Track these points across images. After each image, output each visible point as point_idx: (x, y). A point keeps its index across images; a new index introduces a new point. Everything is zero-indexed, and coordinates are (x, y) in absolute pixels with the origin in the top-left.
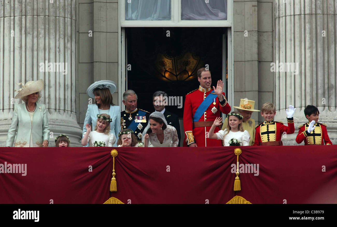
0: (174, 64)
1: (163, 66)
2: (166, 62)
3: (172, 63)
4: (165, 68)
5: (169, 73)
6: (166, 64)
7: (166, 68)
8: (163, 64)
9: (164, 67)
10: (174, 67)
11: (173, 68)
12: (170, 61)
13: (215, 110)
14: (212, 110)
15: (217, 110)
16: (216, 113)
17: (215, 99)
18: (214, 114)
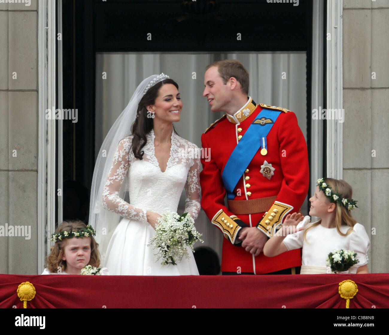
13: (269, 171)
14: (261, 171)
15: (273, 169)
16: (272, 176)
17: (263, 138)
18: (269, 179)
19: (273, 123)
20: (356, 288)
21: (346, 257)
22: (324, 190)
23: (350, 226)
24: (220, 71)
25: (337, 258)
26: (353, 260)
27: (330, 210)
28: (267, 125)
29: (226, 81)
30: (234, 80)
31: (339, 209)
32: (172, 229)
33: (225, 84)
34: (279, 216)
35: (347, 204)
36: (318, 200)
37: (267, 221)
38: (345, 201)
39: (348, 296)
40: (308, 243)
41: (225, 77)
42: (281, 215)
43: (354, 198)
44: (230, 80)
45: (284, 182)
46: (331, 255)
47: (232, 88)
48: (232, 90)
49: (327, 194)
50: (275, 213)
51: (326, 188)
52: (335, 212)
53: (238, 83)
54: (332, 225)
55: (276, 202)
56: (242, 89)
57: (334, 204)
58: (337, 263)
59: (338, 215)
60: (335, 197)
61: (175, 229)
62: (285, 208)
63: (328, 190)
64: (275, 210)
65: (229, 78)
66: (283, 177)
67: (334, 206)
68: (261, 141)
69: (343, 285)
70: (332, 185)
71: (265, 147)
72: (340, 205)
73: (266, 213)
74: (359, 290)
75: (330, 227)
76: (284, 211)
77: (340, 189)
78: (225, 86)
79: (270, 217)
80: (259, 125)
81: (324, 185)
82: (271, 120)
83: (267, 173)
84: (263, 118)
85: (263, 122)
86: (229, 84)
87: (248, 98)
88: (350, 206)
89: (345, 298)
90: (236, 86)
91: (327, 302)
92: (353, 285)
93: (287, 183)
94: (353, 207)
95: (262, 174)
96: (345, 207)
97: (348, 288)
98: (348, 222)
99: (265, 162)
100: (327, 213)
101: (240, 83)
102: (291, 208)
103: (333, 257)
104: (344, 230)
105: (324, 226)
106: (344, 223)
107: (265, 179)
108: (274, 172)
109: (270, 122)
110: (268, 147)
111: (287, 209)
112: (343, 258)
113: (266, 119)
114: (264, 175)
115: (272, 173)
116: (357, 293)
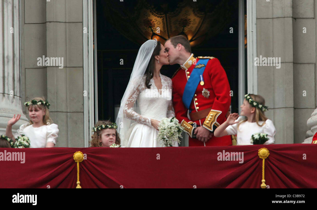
0: (165, 24)
1: (149, 28)
2: (153, 22)
3: (163, 22)
4: (152, 31)
5: (158, 37)
6: (154, 24)
7: (154, 30)
8: (150, 24)
9: (151, 29)
10: (166, 29)
11: (163, 30)
12: (159, 20)
13: (206, 94)
14: (203, 94)
15: (208, 92)
16: (209, 96)
17: (201, 76)
18: (208, 98)
19: (205, 66)
20: (268, 153)
21: (262, 136)
22: (248, 100)
23: (264, 121)
24: (172, 41)
25: (257, 137)
26: (266, 137)
27: (252, 112)
28: (202, 68)
29: (175, 46)
30: (180, 45)
31: (257, 111)
32: (169, 127)
33: (175, 48)
34: (214, 117)
35: (262, 108)
36: (245, 107)
37: (207, 122)
38: (260, 106)
39: (264, 157)
40: (240, 132)
41: (175, 44)
42: (215, 117)
43: (266, 105)
44: (178, 45)
45: (215, 99)
46: (253, 136)
47: (179, 49)
48: (180, 51)
49: (250, 102)
50: (212, 116)
51: (249, 99)
52: (255, 113)
53: (183, 47)
54: (254, 120)
55: (212, 110)
56: (186, 50)
57: (254, 108)
58: (256, 139)
59: (257, 114)
60: (255, 104)
61: (170, 127)
62: (217, 113)
63: (250, 100)
64: (211, 115)
65: (177, 45)
66: (215, 96)
67: (254, 109)
68: (200, 77)
69: (260, 151)
70: (253, 97)
71: (203, 80)
72: (258, 109)
73: (207, 117)
74: (270, 154)
75: (252, 122)
76: (216, 114)
77: (258, 100)
78: (175, 49)
79: (209, 119)
80: (198, 69)
81: (248, 97)
82: (204, 65)
83: (205, 95)
84: (200, 64)
85: (200, 66)
86: (177, 48)
87: (191, 54)
88: (264, 109)
89: (262, 158)
90: (182, 48)
91: (251, 161)
92: (267, 151)
93: (218, 99)
94: (265, 110)
95: (203, 96)
96: (261, 109)
97: (264, 152)
98: (263, 119)
99: (204, 89)
100: (251, 113)
101: (184, 47)
102: (220, 112)
103: (254, 136)
104: (261, 123)
105: (249, 122)
106: (260, 120)
107: (205, 99)
108: (210, 93)
109: (204, 66)
110: (204, 80)
111: (218, 113)
112: (260, 137)
113: (201, 64)
114: (204, 96)
115: (209, 95)
116: (269, 155)
